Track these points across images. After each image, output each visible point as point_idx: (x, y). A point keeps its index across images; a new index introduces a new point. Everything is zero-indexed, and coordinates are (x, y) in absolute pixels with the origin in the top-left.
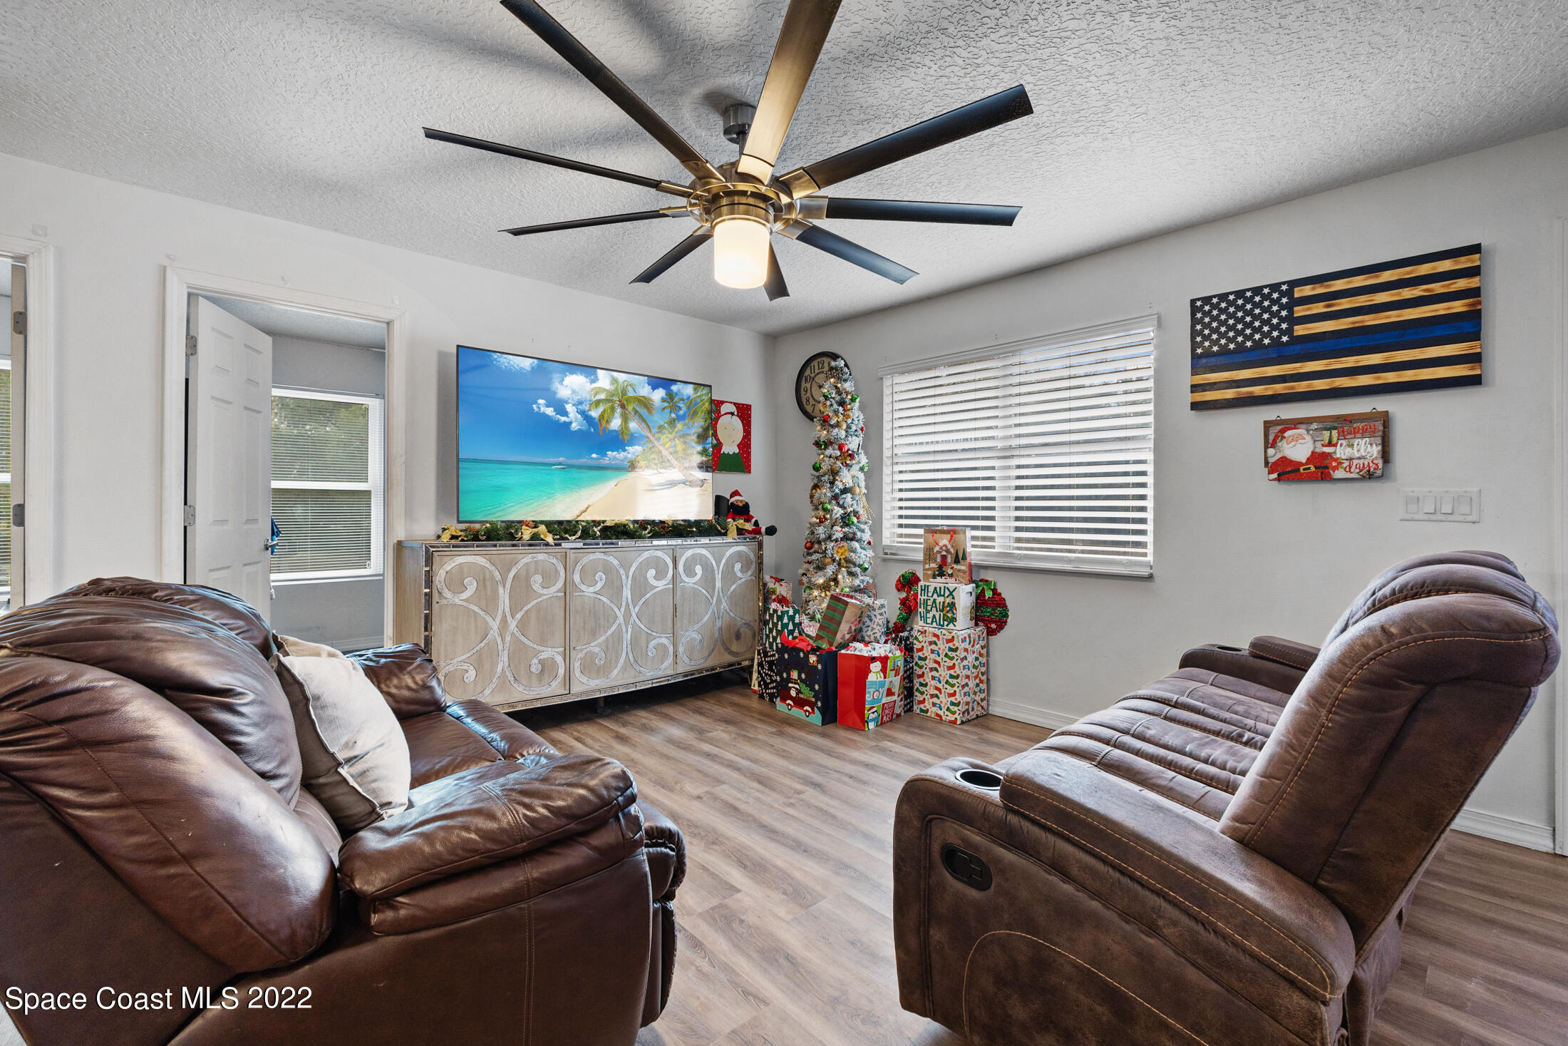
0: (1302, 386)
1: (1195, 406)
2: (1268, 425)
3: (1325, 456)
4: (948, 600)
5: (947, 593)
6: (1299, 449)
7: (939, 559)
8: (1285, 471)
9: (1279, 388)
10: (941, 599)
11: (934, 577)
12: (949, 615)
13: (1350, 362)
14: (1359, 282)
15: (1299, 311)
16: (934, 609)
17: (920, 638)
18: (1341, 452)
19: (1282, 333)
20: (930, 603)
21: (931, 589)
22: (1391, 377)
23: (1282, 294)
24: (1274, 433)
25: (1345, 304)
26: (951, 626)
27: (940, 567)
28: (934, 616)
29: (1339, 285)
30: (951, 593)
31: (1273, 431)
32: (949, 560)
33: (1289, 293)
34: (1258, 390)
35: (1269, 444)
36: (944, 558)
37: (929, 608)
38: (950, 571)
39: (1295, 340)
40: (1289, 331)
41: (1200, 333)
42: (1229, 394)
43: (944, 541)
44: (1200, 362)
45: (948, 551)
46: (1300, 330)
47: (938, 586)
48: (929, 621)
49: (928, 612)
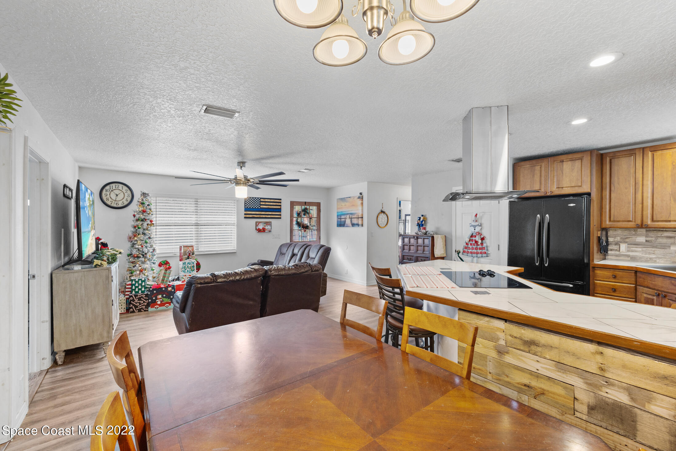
0: (261, 216)
1: (245, 218)
2: (256, 222)
3: (264, 228)
4: (193, 265)
5: (192, 263)
6: (261, 227)
7: (188, 254)
8: (259, 231)
9: (258, 216)
10: (190, 265)
11: (186, 260)
12: (193, 269)
13: (267, 213)
14: (269, 200)
15: (261, 203)
16: (188, 268)
17: (184, 277)
18: (266, 228)
19: (259, 206)
20: (186, 267)
21: (187, 263)
22: (272, 216)
23: (259, 200)
24: (257, 224)
25: (267, 203)
26: (193, 272)
27: (188, 257)
28: (188, 270)
29: (266, 200)
30: (193, 263)
31: (257, 223)
32: (191, 254)
33: (260, 200)
34: (255, 216)
35: (256, 226)
36: (189, 254)
37: (186, 268)
38: (191, 257)
39: (261, 208)
40: (260, 206)
41: (246, 204)
42: (251, 216)
43: (190, 249)
44: (246, 210)
45: (191, 252)
46: (261, 206)
47: (189, 262)
48: (186, 272)
49: (185, 269)
